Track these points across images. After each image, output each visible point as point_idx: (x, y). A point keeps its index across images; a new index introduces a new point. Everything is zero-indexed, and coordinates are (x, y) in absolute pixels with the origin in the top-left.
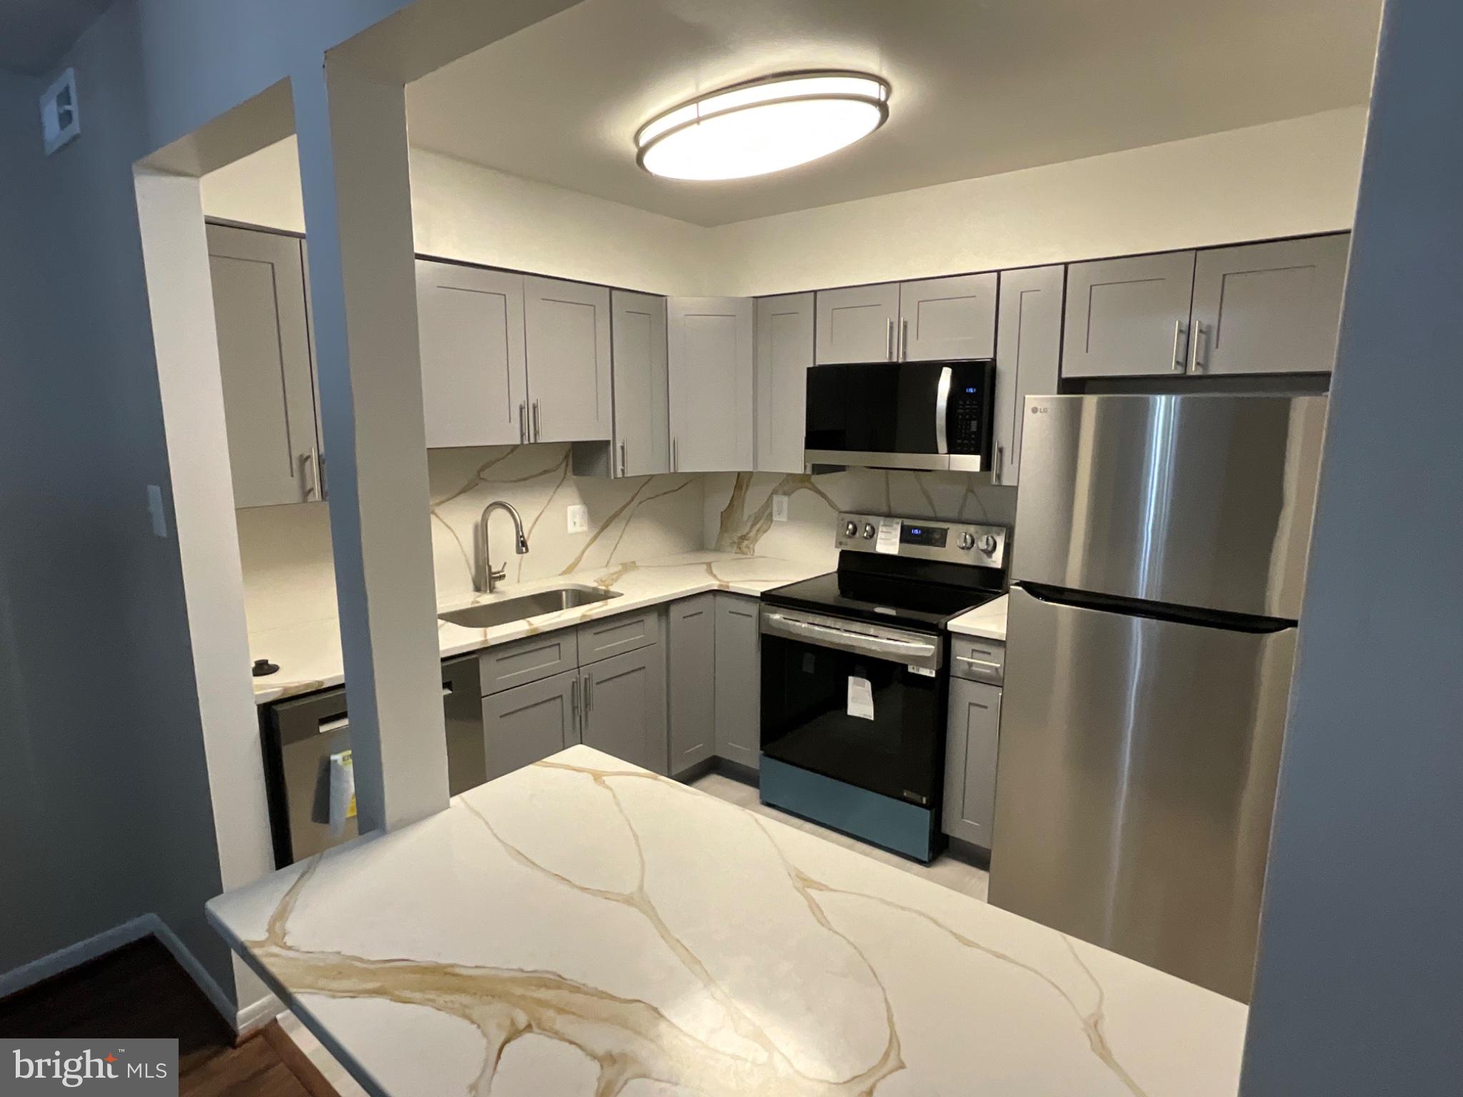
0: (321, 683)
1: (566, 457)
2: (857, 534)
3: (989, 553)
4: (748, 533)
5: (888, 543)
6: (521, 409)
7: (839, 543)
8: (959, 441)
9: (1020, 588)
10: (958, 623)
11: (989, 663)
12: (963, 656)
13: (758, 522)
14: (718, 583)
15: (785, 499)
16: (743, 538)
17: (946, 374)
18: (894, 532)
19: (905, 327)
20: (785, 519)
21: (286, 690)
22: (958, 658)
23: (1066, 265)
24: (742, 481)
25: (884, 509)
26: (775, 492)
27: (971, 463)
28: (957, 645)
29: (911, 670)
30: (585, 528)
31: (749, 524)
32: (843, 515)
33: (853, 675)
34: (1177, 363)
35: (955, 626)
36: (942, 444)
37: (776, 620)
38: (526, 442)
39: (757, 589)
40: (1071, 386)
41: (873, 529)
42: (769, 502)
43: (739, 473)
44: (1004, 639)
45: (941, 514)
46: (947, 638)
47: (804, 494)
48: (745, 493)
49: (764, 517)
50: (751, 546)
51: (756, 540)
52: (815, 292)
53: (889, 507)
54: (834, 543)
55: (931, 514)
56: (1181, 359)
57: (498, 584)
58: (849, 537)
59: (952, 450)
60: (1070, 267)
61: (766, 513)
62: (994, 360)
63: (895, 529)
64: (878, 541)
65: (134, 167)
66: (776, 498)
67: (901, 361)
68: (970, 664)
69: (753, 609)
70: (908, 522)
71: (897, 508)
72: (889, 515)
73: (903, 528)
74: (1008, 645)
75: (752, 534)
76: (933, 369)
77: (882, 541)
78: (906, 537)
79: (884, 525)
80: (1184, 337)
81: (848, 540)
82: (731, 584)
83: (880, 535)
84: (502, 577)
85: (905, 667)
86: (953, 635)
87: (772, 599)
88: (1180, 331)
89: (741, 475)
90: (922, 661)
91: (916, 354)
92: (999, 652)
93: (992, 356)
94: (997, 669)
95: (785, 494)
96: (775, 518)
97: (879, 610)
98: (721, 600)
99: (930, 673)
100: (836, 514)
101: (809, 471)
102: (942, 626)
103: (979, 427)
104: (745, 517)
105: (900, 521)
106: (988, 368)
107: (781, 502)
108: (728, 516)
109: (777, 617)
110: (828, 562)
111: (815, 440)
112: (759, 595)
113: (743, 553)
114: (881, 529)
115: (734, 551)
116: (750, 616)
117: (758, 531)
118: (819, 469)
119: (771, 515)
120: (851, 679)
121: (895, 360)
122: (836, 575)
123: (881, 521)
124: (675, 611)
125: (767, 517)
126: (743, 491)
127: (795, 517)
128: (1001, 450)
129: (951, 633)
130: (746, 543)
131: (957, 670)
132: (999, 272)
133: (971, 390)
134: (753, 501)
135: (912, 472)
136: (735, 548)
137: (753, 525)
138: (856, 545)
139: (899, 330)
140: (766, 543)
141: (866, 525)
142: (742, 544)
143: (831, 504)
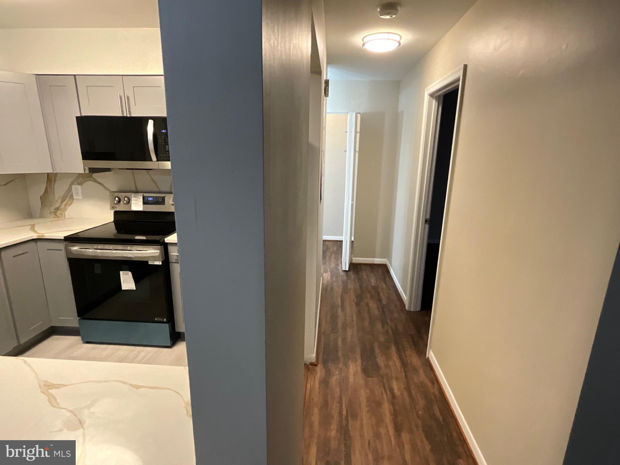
2: (121, 203)
4: (60, 206)
5: (137, 205)
7: (113, 208)
8: (162, 155)
12: (174, 253)
13: (65, 200)
14: (37, 235)
15: (79, 187)
16: (57, 209)
17: (151, 123)
18: (139, 200)
19: (128, 99)
20: (81, 198)
22: (171, 254)
24: (51, 178)
25: (134, 189)
26: (72, 183)
27: (168, 165)
28: (170, 248)
29: (150, 263)
31: (60, 201)
32: (112, 193)
35: (169, 240)
36: (154, 158)
37: (76, 250)
39: (61, 235)
41: (129, 199)
42: (70, 189)
45: (163, 189)
46: (165, 246)
47: (89, 184)
48: (54, 185)
49: (68, 197)
50: (63, 213)
51: (65, 210)
52: (75, 75)
53: (136, 187)
54: (109, 207)
55: (157, 190)
58: (117, 204)
59: (159, 159)
63: (140, 199)
64: (132, 205)
66: (74, 187)
67: (128, 115)
68: (177, 256)
69: (62, 246)
70: (146, 195)
71: (140, 188)
72: (137, 192)
73: (144, 198)
75: (62, 207)
76: (143, 121)
77: (134, 205)
78: (145, 203)
79: (134, 197)
82: (45, 235)
83: (133, 202)
85: (147, 262)
86: (168, 244)
87: (72, 239)
89: (49, 174)
90: (155, 258)
91: (136, 113)
95: (79, 184)
96: (75, 197)
97: (137, 238)
98: (40, 244)
99: (159, 263)
100: (108, 193)
101: (87, 172)
102: (162, 241)
104: (56, 199)
105: (142, 194)
107: (77, 189)
108: (45, 199)
110: (109, 217)
111: (86, 155)
112: (63, 238)
113: (58, 217)
114: (133, 199)
115: (52, 217)
116: (61, 250)
117: (66, 204)
118: (93, 170)
119: (72, 195)
120: (121, 272)
121: (125, 115)
123: (133, 195)
125: (70, 196)
126: (53, 183)
127: (86, 196)
129: (167, 243)
130: (59, 212)
131: (172, 259)
133: (164, 131)
134: (60, 189)
135: (145, 171)
136: (53, 215)
137: (62, 202)
138: (121, 207)
139: (125, 100)
140: (71, 211)
141: (125, 197)
142: (57, 213)
143: (105, 188)
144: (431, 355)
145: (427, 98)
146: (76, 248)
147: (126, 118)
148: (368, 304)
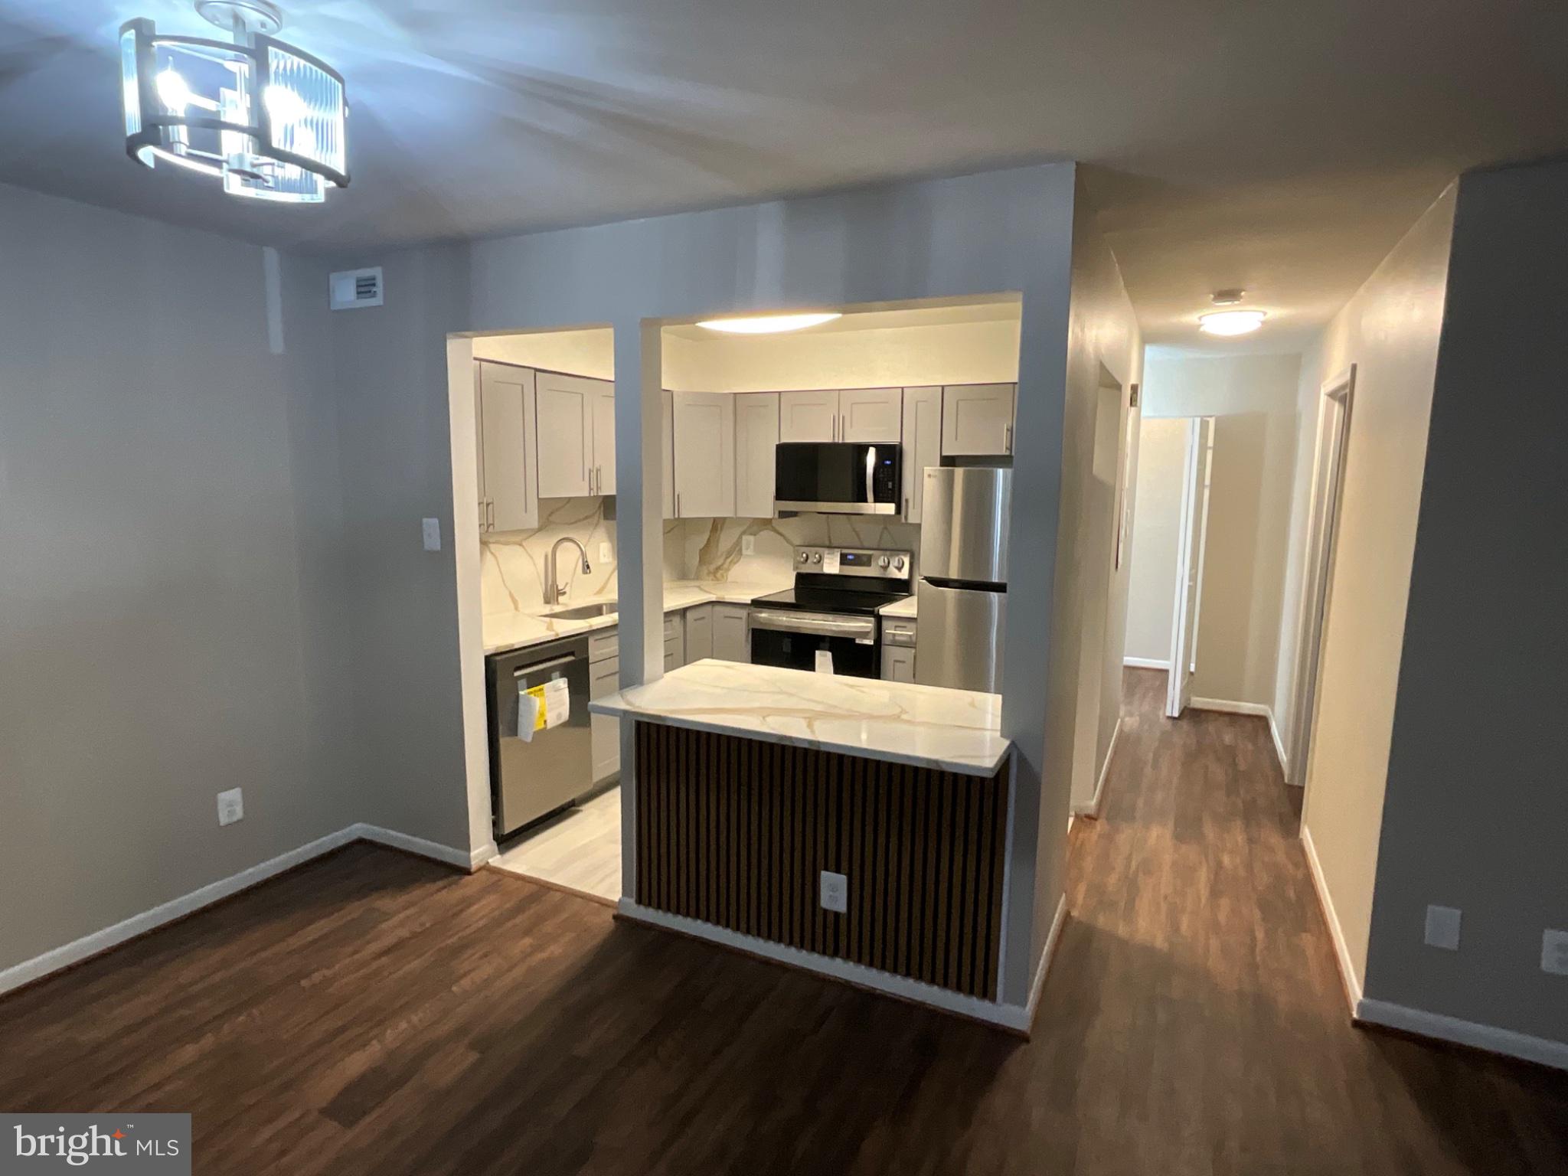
0: (513, 645)
1: (600, 507)
2: (809, 561)
3: (900, 569)
4: (722, 565)
5: (832, 566)
6: (590, 470)
7: (796, 568)
8: (881, 495)
9: (924, 581)
10: (885, 610)
11: (906, 633)
12: (889, 630)
13: (731, 555)
14: (715, 596)
15: (752, 538)
16: (718, 568)
17: (872, 452)
18: (835, 558)
19: (843, 418)
20: (752, 554)
21: (497, 648)
22: (887, 631)
23: (943, 387)
24: (717, 524)
25: (827, 543)
26: (744, 533)
27: (889, 508)
28: (885, 624)
29: (858, 641)
30: (611, 559)
31: (723, 557)
32: (796, 548)
33: (818, 649)
34: (1007, 448)
35: (885, 612)
36: (870, 495)
37: (764, 618)
38: (592, 495)
39: (748, 598)
40: (948, 461)
41: (820, 557)
42: (738, 542)
43: (715, 520)
44: (916, 616)
45: (866, 544)
46: (879, 619)
47: (766, 535)
48: (719, 535)
49: (736, 551)
50: (725, 575)
51: (728, 570)
52: (780, 393)
53: (830, 541)
54: (792, 568)
55: (858, 544)
56: (1008, 445)
57: (561, 599)
58: (803, 563)
59: (876, 501)
60: (946, 389)
61: (737, 549)
62: (901, 443)
63: (836, 556)
64: (825, 565)
65: (448, 336)
66: (744, 537)
67: (841, 441)
68: (894, 635)
69: (743, 613)
70: (844, 551)
71: (835, 543)
72: (830, 547)
73: (842, 555)
74: (919, 620)
75: (725, 566)
76: (861, 449)
77: (827, 565)
78: (844, 560)
79: (829, 554)
80: (1009, 433)
81: (803, 565)
82: (726, 597)
83: (826, 561)
84: (564, 593)
85: (854, 640)
86: (883, 618)
87: (758, 604)
88: (1008, 430)
90: (865, 635)
91: (852, 438)
92: (912, 625)
93: (899, 441)
94: (910, 636)
95: (752, 533)
96: (744, 552)
98: (718, 608)
99: (870, 642)
100: (792, 548)
101: (777, 516)
102: (876, 612)
103: (893, 486)
104: (719, 554)
105: (839, 550)
106: (898, 449)
107: (749, 539)
108: (705, 553)
109: (763, 615)
110: (787, 582)
111: (780, 495)
112: (749, 602)
113: (718, 580)
114: (826, 556)
116: (741, 618)
117: (731, 561)
118: (783, 515)
119: (741, 550)
120: (817, 653)
121: (836, 441)
122: (793, 591)
123: (826, 551)
124: (689, 615)
125: (738, 551)
126: (719, 532)
127: (761, 551)
128: (907, 501)
129: (881, 616)
130: (721, 572)
131: (886, 639)
132: (902, 388)
133: (888, 462)
134: (726, 541)
135: (845, 516)
136: (712, 577)
137: (727, 558)
138: (809, 569)
139: (839, 422)
140: (737, 571)
141: (816, 554)
142: (717, 574)
143: (788, 541)
144: (1306, 834)
145: (1323, 399)
146: (764, 615)
147: (837, 445)
148: (1207, 767)
